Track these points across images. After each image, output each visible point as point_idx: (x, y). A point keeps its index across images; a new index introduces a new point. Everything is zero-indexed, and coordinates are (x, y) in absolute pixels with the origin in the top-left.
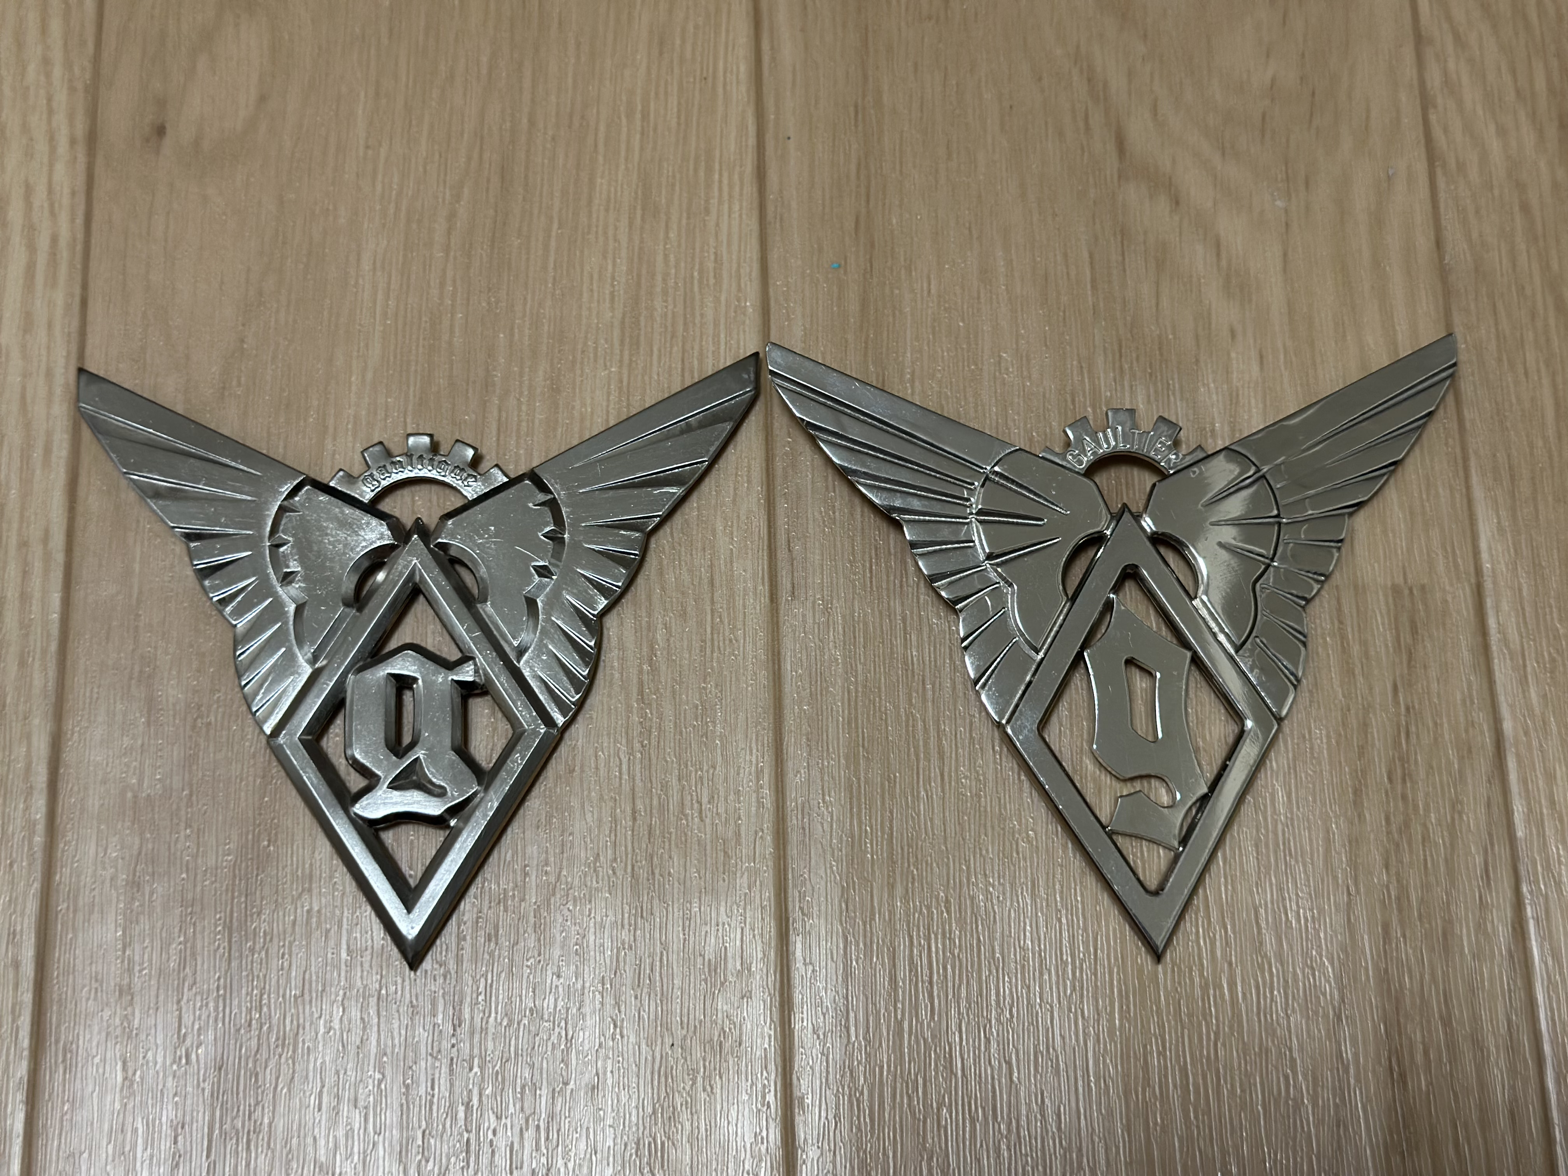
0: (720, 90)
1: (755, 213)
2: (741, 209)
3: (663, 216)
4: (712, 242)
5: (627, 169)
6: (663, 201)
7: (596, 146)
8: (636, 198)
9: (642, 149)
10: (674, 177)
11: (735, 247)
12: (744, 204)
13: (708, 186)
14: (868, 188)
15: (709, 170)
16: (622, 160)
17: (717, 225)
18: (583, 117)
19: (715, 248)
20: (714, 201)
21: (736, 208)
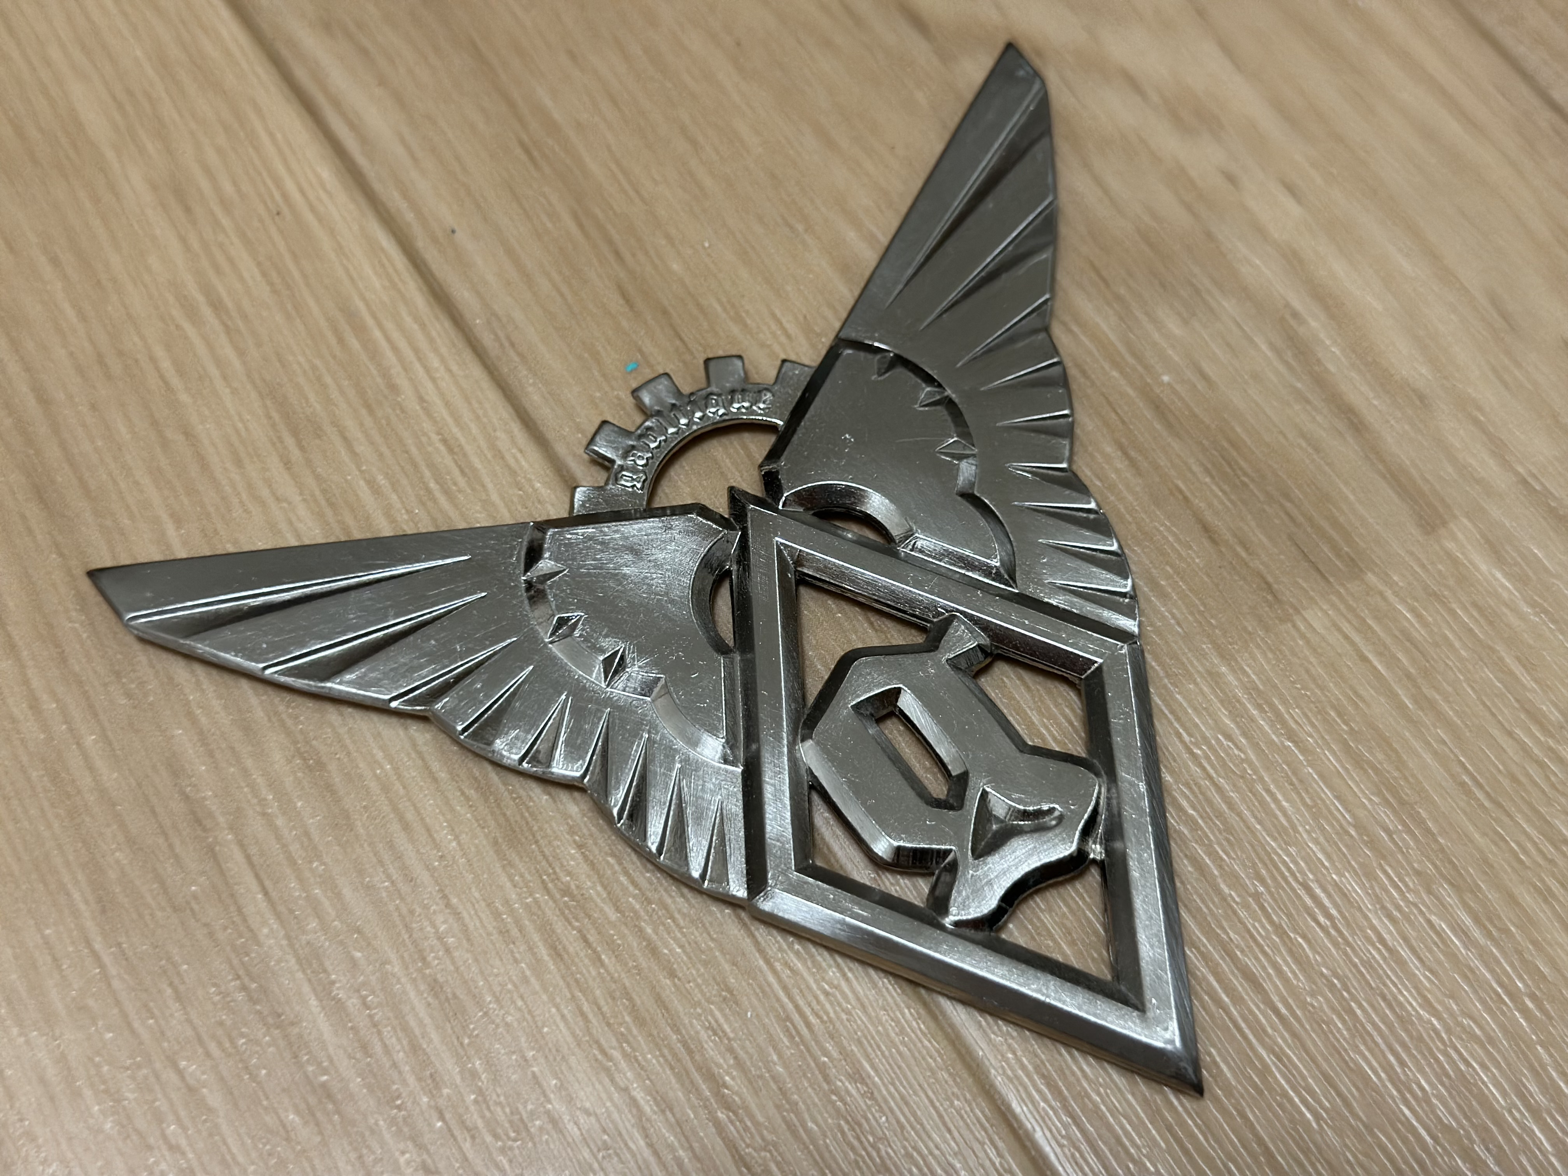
0: (309, 217)
1: (468, 355)
2: (443, 360)
3: (329, 429)
4: (427, 425)
5: (234, 392)
6: (318, 407)
7: (166, 383)
8: (274, 426)
9: (241, 353)
10: (314, 368)
11: (467, 416)
12: (444, 350)
13: (374, 354)
14: (610, 242)
15: (360, 329)
16: (219, 383)
17: (421, 400)
18: (121, 354)
19: (438, 434)
20: (396, 370)
21: (435, 363)
